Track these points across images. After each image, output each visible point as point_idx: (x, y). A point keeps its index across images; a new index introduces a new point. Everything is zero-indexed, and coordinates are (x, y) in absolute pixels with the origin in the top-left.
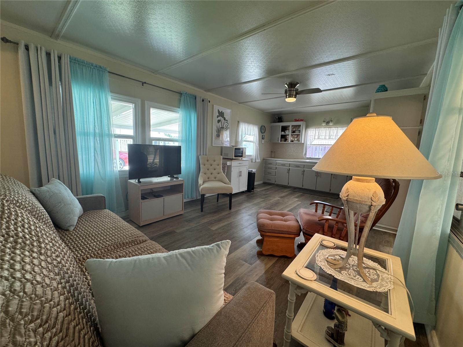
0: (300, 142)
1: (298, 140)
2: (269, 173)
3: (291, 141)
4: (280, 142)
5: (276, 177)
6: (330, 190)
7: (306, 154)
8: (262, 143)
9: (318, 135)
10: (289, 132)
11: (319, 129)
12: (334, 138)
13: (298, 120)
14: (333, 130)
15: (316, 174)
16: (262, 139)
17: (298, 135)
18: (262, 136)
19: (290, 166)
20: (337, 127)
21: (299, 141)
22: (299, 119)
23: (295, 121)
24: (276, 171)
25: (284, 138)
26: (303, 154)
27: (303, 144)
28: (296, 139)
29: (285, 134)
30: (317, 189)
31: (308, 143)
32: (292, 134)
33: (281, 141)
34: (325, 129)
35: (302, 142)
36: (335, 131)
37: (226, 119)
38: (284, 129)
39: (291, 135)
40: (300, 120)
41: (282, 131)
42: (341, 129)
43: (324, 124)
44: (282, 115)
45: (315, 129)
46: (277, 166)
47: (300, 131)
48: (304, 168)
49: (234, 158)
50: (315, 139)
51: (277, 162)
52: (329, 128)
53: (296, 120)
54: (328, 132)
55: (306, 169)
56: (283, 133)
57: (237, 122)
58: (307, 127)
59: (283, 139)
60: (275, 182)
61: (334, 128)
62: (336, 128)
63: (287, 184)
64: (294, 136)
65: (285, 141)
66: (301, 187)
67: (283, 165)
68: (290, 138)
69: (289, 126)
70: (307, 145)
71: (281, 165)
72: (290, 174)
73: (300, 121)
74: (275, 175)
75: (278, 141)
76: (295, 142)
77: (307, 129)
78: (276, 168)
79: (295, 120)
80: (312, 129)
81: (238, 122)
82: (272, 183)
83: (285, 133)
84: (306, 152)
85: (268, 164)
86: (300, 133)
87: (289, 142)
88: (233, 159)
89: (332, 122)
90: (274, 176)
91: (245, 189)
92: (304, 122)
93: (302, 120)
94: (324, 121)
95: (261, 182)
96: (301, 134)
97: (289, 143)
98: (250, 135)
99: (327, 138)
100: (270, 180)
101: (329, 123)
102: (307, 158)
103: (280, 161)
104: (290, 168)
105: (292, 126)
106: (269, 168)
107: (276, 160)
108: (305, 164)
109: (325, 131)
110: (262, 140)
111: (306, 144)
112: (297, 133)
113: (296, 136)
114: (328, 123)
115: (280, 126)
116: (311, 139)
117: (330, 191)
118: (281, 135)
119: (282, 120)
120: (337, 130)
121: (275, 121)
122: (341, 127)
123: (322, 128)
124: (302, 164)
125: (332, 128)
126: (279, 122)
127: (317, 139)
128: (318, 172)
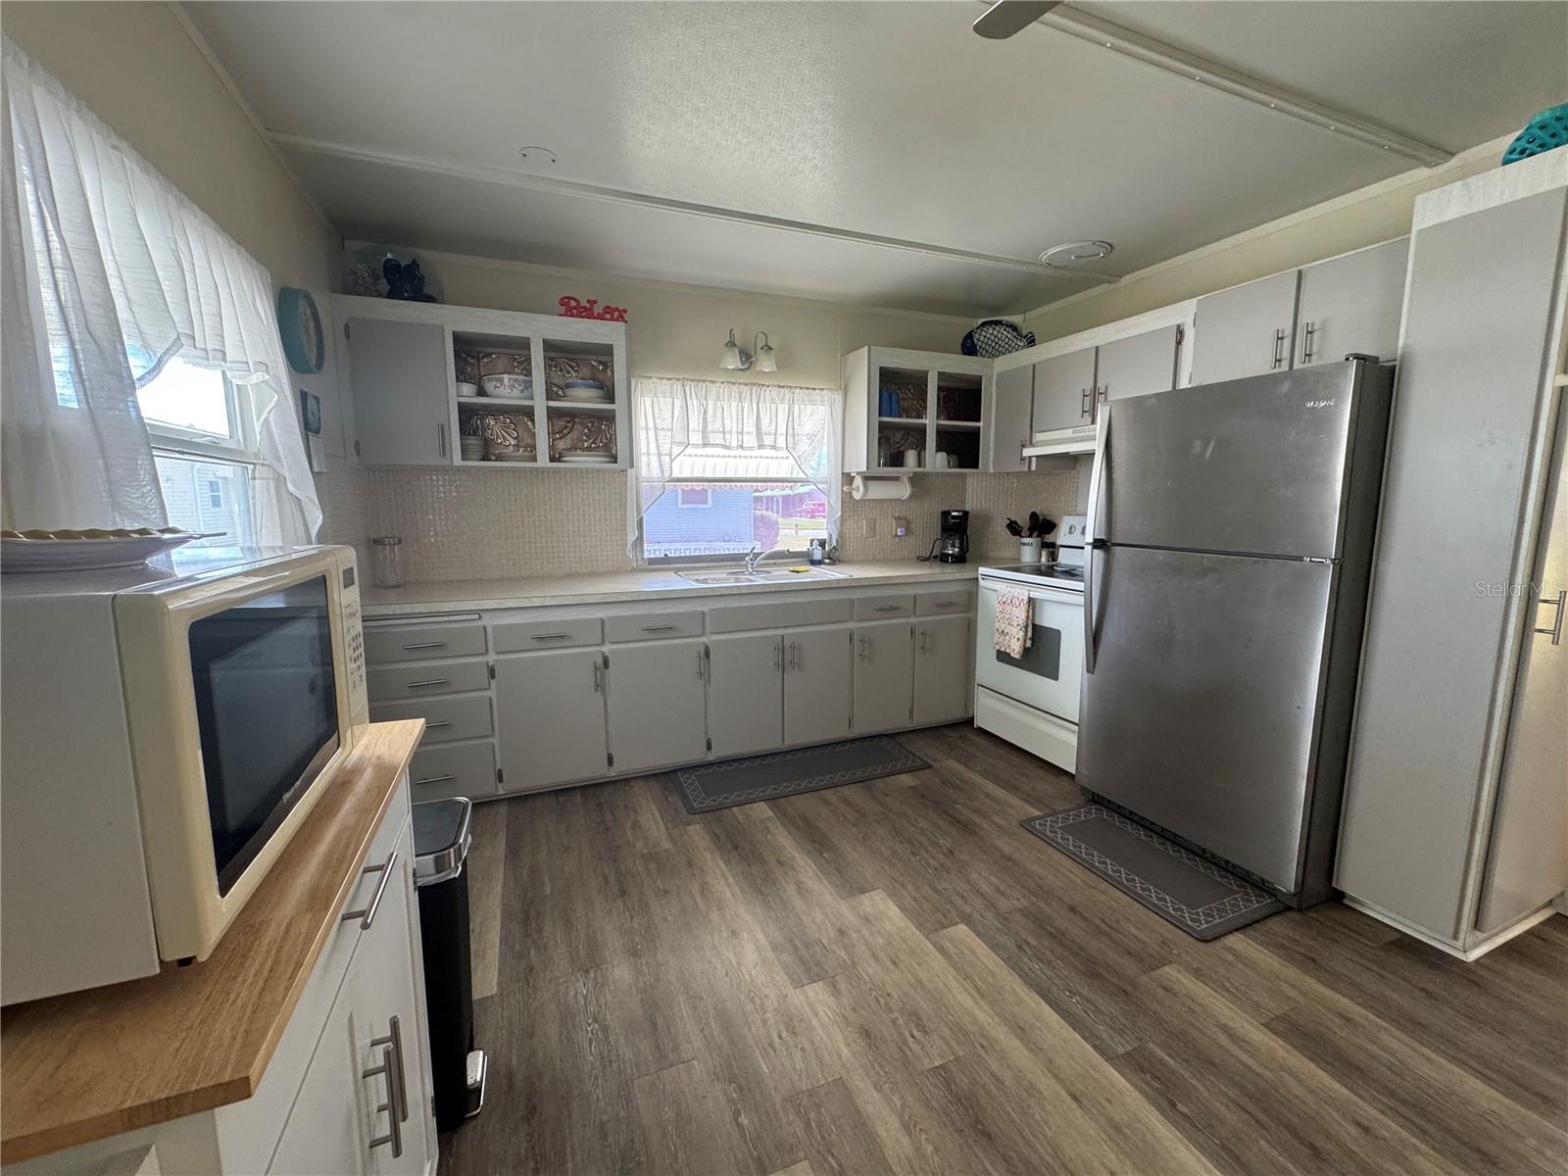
0: (623, 463)
3: (551, 458)
4: (457, 460)
5: (495, 741)
9: (700, 425)
10: (525, 390)
11: (702, 388)
12: (781, 441)
13: (584, 303)
14: (772, 399)
15: (779, 655)
16: (307, 428)
18: (304, 395)
19: (607, 638)
20: (792, 387)
21: (613, 456)
22: (593, 303)
23: (567, 314)
24: (492, 693)
29: (492, 401)
32: (549, 403)
33: (464, 459)
34: (734, 388)
36: (781, 408)
38: (480, 358)
39: (548, 411)
40: (598, 309)
41: (460, 376)
42: (807, 398)
43: (731, 363)
45: (677, 386)
46: (491, 658)
47: (611, 387)
50: (689, 450)
51: (489, 621)
53: (573, 308)
54: (749, 408)
55: (715, 638)
56: (469, 394)
58: (634, 365)
59: (472, 442)
61: (775, 391)
62: (786, 390)
67: (551, 638)
69: (525, 343)
71: (532, 645)
73: (600, 317)
74: (490, 732)
75: (444, 451)
76: (575, 462)
78: (492, 673)
79: (565, 301)
80: (665, 386)
83: (488, 395)
85: (406, 655)
86: (609, 400)
87: (543, 461)
89: (772, 352)
90: (487, 735)
92: (626, 326)
93: (615, 316)
94: (731, 344)
96: (618, 406)
97: (539, 470)
99: (750, 445)
100: (447, 780)
101: (757, 356)
102: (652, 561)
104: (605, 649)
106: (419, 685)
107: (479, 612)
109: (735, 403)
110: (311, 439)
114: (750, 357)
118: (459, 407)
119: (427, 291)
120: (786, 401)
121: (356, 283)
122: (807, 389)
123: (718, 385)
124: (690, 610)
125: (768, 389)
126: (391, 295)
127: (696, 446)
128: (786, 644)
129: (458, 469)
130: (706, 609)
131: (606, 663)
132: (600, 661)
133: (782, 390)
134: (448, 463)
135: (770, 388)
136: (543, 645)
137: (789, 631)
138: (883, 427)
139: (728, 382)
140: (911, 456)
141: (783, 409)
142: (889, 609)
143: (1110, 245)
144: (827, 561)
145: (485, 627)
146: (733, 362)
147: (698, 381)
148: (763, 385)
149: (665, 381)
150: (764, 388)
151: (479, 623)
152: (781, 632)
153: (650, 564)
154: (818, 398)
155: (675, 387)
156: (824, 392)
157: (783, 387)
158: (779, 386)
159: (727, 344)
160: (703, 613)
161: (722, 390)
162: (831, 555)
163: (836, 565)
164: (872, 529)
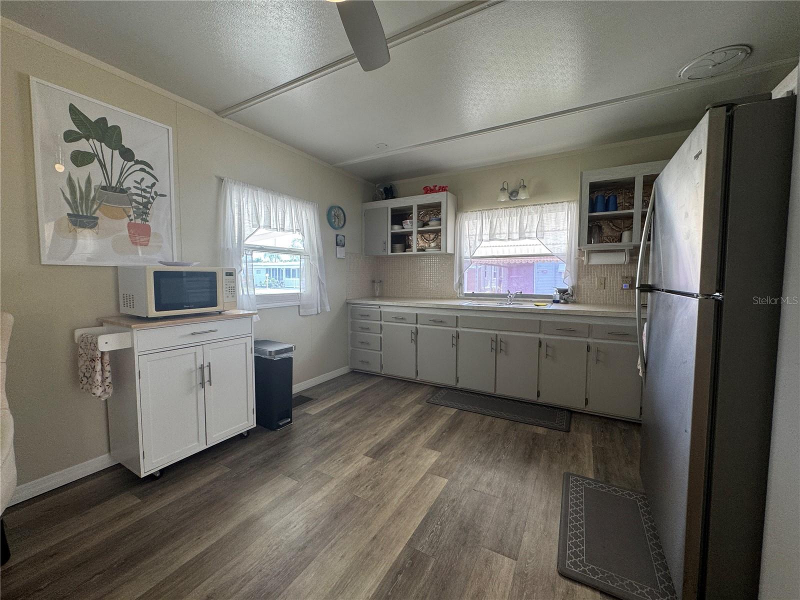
0: (443, 251)
1: (438, 247)
2: (362, 343)
3: (419, 250)
4: (390, 253)
5: (382, 353)
6: (538, 392)
7: (461, 284)
8: (338, 256)
9: (488, 231)
10: (411, 225)
11: (490, 213)
12: (534, 235)
13: (432, 188)
14: (529, 213)
15: (494, 344)
16: (337, 245)
17: (437, 232)
18: (337, 236)
19: (419, 322)
20: (540, 205)
21: (440, 248)
22: (435, 186)
23: (426, 193)
24: (382, 336)
25: (401, 240)
26: (455, 283)
27: (452, 255)
28: (433, 245)
29: (403, 230)
30: (501, 391)
31: (466, 254)
32: (420, 229)
33: (392, 252)
34: (508, 210)
35: (448, 252)
36: (535, 215)
37: (137, 157)
38: (399, 216)
39: (419, 232)
40: (437, 188)
41: (393, 223)
42: (552, 209)
44: (394, 183)
45: (479, 213)
46: (383, 323)
47: (440, 220)
48: (457, 326)
49: (153, 313)
50: (483, 243)
51: (383, 309)
52: (519, 209)
53: (428, 190)
54: (515, 220)
55: (462, 329)
56: (397, 229)
57: (215, 180)
58: (459, 209)
59: (398, 246)
60: (382, 367)
61: (531, 209)
62: (538, 207)
63: (411, 375)
64: (427, 236)
65: (405, 251)
66: (452, 383)
67: (401, 319)
68: (416, 241)
69: (411, 208)
70: (464, 260)
71: (394, 320)
72: (418, 342)
73: (439, 191)
75: (385, 250)
76: (429, 251)
77: (459, 215)
78: (382, 328)
79: (425, 188)
80: (474, 215)
81: (221, 180)
82: (374, 370)
83: (403, 228)
84: (461, 277)
85: (360, 317)
86: (440, 225)
87: (415, 251)
88: (148, 320)
89: (526, 189)
90: (379, 351)
91: (248, 422)
92: (448, 192)
93: (443, 189)
94: (503, 189)
95: (344, 370)
96: (442, 227)
97: (413, 255)
98: (283, 229)
99: (515, 238)
100: (368, 362)
101: (518, 193)
103: (390, 307)
104: (418, 326)
105: (420, 207)
106: (362, 328)
107: (380, 306)
108: (459, 314)
109: (508, 218)
110: (338, 248)
111: (460, 257)
112: (433, 225)
113: (432, 236)
114: (513, 194)
115: (388, 208)
116: (472, 242)
117: (538, 396)
118: (392, 234)
119: (394, 195)
120: (539, 213)
121: (376, 198)
122: (552, 203)
123: (499, 210)
124: (452, 315)
125: (527, 208)
126: (386, 199)
127: (486, 241)
128: (499, 339)
129: (390, 256)
131: (417, 332)
132: (414, 331)
133: (536, 207)
134: (386, 254)
135: (528, 207)
136: (398, 321)
137: (502, 333)
138: (591, 219)
139: (505, 208)
140: (626, 235)
141: (536, 218)
143: (747, 46)
144: (562, 301)
145: (381, 311)
146: (504, 198)
147: (489, 210)
148: (524, 206)
149: (474, 212)
150: (524, 208)
151: (379, 310)
152: (497, 332)
153: (465, 296)
154: (560, 208)
155: (478, 214)
156: (564, 204)
157: (536, 205)
158: (533, 205)
159: (501, 190)
160: (457, 317)
161: (501, 212)
162: (565, 296)
163: (566, 302)
164: (603, 284)
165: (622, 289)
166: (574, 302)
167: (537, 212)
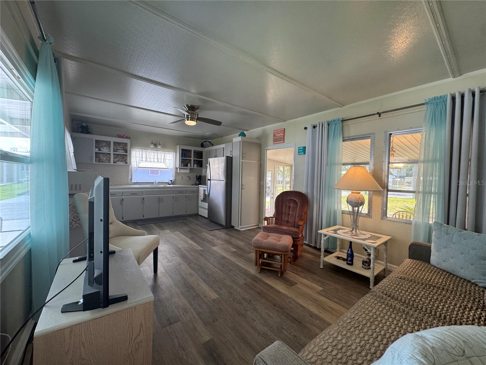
9: (145, 157)
10: (109, 150)
11: (146, 151)
12: (162, 161)
13: (122, 136)
15: (158, 200)
19: (123, 195)
20: (165, 151)
21: (127, 163)
22: (124, 136)
32: (114, 153)
33: (95, 162)
36: (162, 154)
38: (100, 144)
41: (96, 147)
43: (152, 146)
45: (141, 150)
48: (143, 195)
50: (143, 162)
52: (157, 151)
53: (119, 136)
54: (156, 154)
55: (145, 196)
58: (131, 146)
61: (161, 152)
65: (104, 162)
69: (110, 142)
70: (133, 168)
73: (125, 138)
75: (92, 160)
76: (120, 164)
77: (131, 149)
80: (138, 150)
83: (100, 150)
87: (112, 163)
89: (161, 145)
92: (129, 140)
93: (128, 137)
94: (152, 143)
96: (128, 154)
97: (111, 165)
102: (134, 183)
104: (123, 197)
105: (115, 143)
109: (153, 154)
112: (122, 152)
114: (156, 145)
116: (138, 161)
118: (96, 152)
119: (89, 131)
122: (168, 151)
124: (140, 190)
128: (160, 198)
129: (94, 164)
130: (144, 191)
131: (123, 200)
134: (92, 163)
138: (183, 159)
140: (189, 165)
141: (163, 155)
142: (181, 192)
148: (159, 151)
152: (159, 195)
154: (170, 153)
156: (172, 152)
157: (163, 151)
161: (150, 151)
162: (173, 183)
163: (173, 184)
164: (182, 178)
165: (187, 180)
166: (175, 184)
167: (163, 153)
